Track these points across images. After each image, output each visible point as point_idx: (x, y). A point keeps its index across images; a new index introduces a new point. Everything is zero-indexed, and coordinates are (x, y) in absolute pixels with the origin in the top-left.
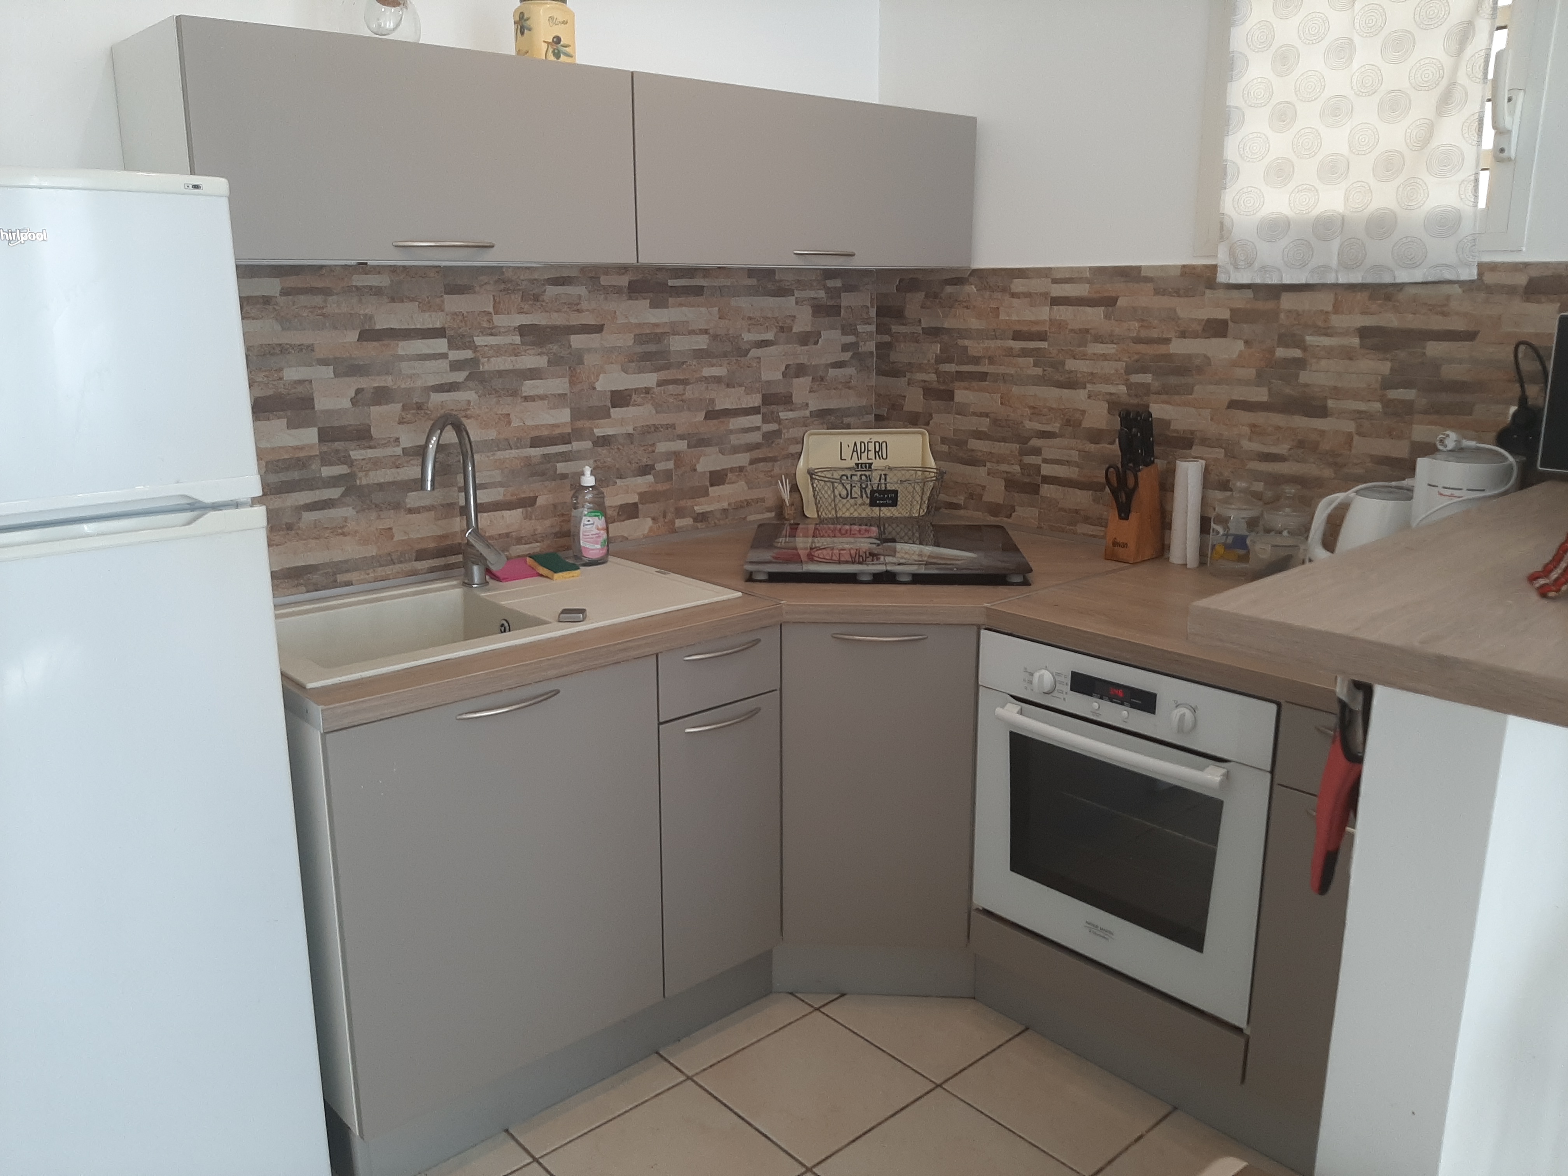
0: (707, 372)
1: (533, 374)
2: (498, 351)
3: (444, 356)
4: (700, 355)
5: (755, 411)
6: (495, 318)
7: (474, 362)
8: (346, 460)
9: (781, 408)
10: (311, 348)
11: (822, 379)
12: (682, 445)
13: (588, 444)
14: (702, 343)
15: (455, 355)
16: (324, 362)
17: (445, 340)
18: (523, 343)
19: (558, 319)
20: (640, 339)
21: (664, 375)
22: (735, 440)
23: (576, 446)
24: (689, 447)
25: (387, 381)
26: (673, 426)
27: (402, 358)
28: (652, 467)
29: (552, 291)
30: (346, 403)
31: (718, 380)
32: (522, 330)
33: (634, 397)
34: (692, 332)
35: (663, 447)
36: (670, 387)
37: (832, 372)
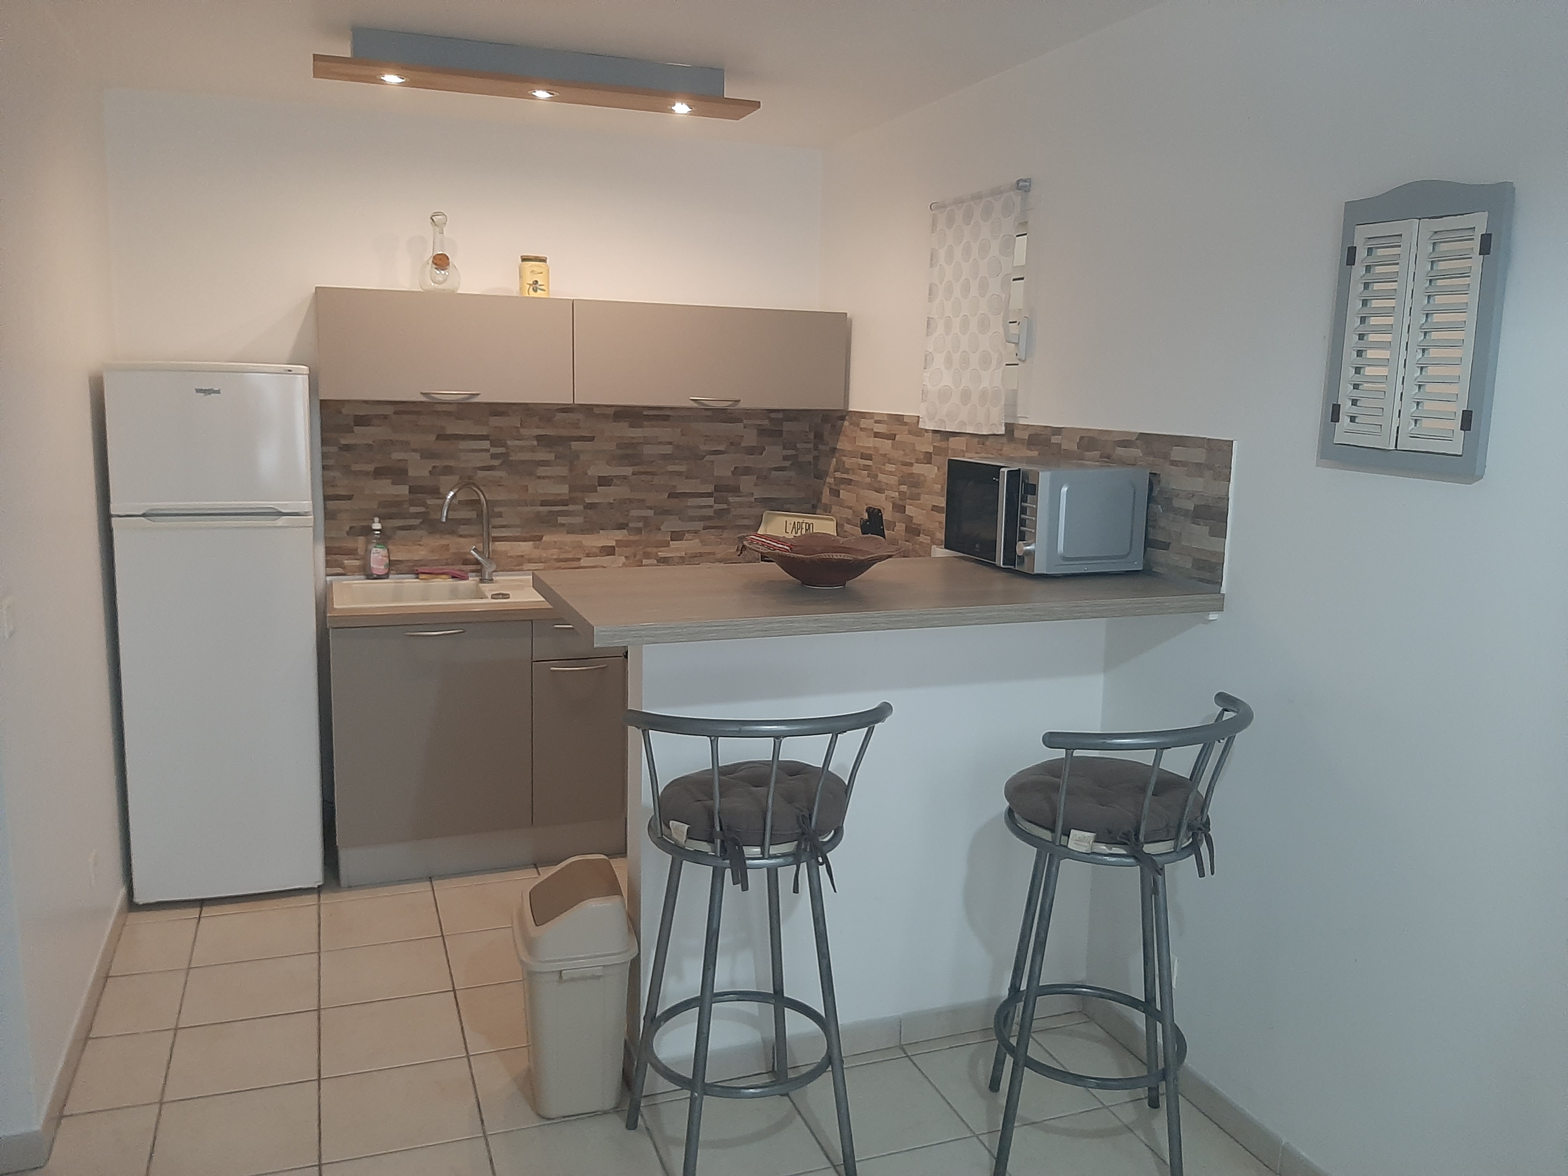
0: (671, 468)
1: (545, 463)
2: (522, 449)
3: (487, 450)
4: (665, 457)
5: (709, 495)
6: (522, 430)
7: (506, 455)
8: (424, 504)
9: (731, 494)
10: (408, 443)
11: (766, 478)
12: (651, 513)
13: (581, 507)
14: (668, 450)
15: (493, 450)
16: (415, 450)
17: (489, 442)
18: (538, 445)
19: (563, 432)
20: (620, 446)
21: (637, 469)
22: (691, 513)
23: (571, 508)
24: (655, 514)
25: (452, 463)
26: (643, 500)
27: (461, 451)
28: (627, 525)
29: (560, 416)
30: (426, 473)
31: (679, 474)
32: (538, 438)
33: (615, 481)
34: (660, 443)
35: (634, 513)
36: (642, 476)
37: (774, 474)
